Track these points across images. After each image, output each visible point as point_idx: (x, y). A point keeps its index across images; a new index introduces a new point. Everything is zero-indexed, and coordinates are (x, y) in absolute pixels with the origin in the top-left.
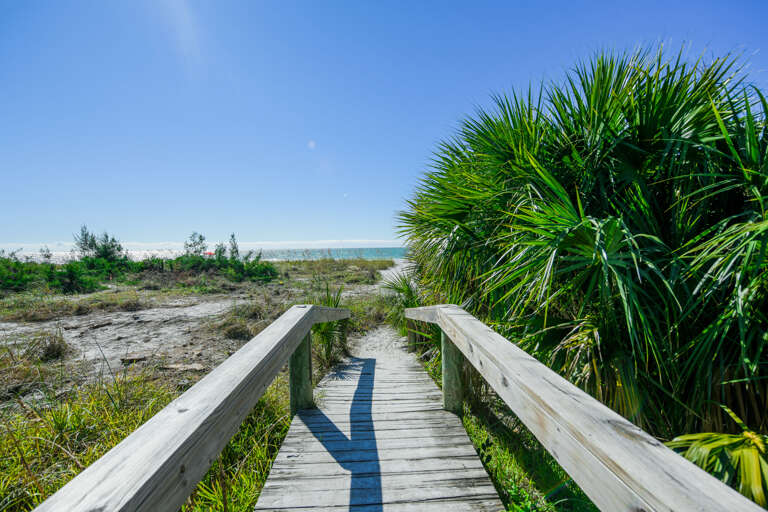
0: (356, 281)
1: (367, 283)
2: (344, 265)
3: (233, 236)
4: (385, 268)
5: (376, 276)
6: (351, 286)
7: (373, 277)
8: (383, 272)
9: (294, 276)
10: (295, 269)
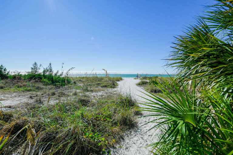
0: (106, 86)
1: (111, 87)
2: (101, 79)
3: (50, 64)
4: (119, 81)
5: (115, 84)
6: (103, 89)
7: (114, 85)
8: (118, 82)
9: (78, 83)
10: (80, 80)
